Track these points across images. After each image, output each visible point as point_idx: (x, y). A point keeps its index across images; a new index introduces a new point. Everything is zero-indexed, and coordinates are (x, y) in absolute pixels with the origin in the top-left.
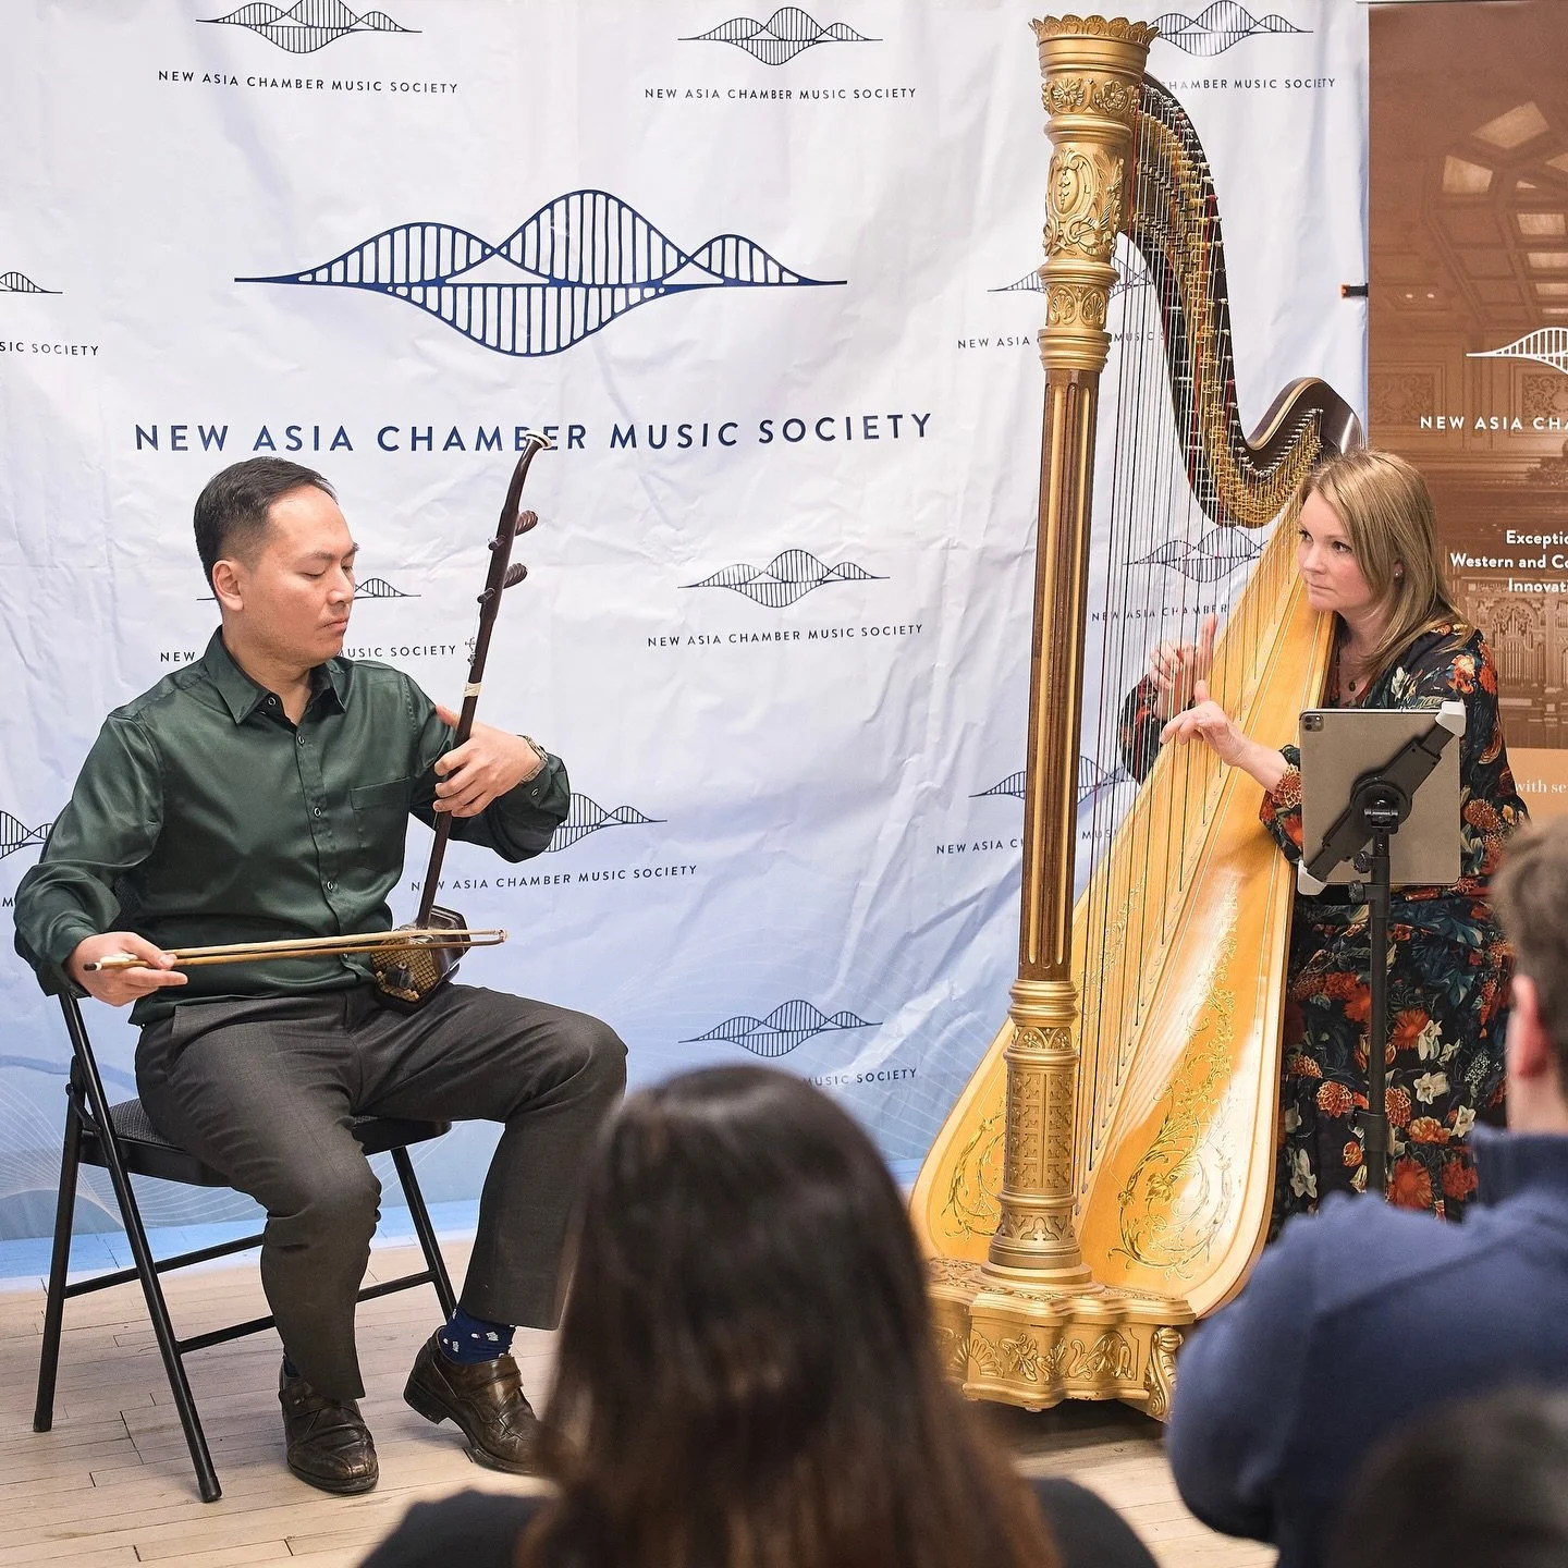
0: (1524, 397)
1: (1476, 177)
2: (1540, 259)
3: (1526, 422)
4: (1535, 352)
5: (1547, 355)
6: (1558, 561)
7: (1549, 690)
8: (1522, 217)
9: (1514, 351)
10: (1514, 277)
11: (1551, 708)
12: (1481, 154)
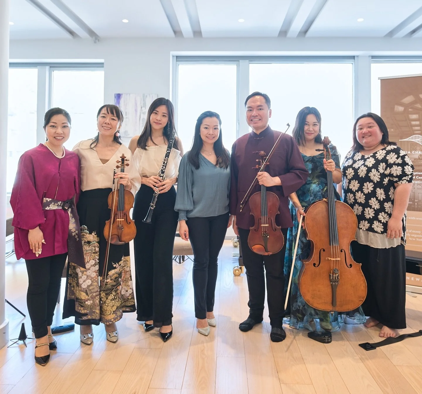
0: (411, 148)
1: (401, 109)
2: (413, 123)
3: (411, 152)
4: (413, 139)
5: (415, 140)
6: (417, 177)
7: (416, 201)
8: (410, 116)
9: (408, 139)
10: (408, 126)
11: (416, 204)
12: (401, 105)
